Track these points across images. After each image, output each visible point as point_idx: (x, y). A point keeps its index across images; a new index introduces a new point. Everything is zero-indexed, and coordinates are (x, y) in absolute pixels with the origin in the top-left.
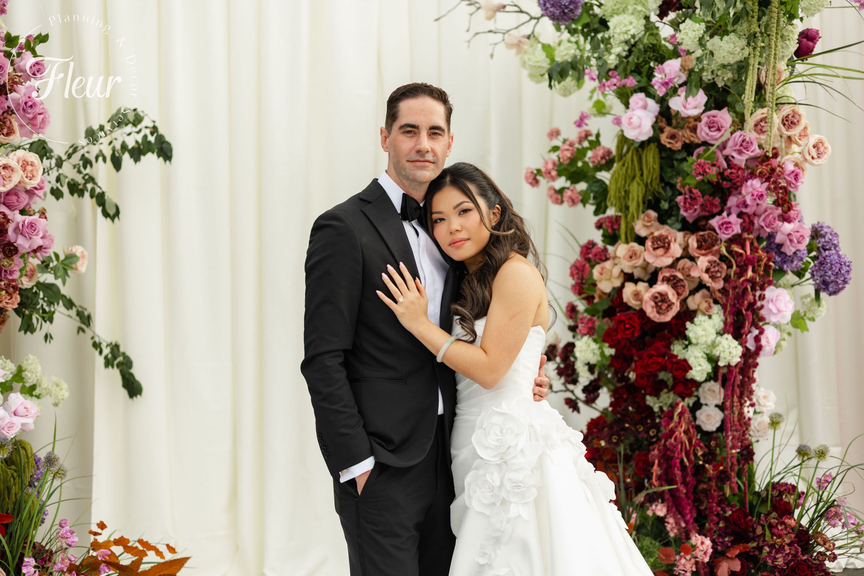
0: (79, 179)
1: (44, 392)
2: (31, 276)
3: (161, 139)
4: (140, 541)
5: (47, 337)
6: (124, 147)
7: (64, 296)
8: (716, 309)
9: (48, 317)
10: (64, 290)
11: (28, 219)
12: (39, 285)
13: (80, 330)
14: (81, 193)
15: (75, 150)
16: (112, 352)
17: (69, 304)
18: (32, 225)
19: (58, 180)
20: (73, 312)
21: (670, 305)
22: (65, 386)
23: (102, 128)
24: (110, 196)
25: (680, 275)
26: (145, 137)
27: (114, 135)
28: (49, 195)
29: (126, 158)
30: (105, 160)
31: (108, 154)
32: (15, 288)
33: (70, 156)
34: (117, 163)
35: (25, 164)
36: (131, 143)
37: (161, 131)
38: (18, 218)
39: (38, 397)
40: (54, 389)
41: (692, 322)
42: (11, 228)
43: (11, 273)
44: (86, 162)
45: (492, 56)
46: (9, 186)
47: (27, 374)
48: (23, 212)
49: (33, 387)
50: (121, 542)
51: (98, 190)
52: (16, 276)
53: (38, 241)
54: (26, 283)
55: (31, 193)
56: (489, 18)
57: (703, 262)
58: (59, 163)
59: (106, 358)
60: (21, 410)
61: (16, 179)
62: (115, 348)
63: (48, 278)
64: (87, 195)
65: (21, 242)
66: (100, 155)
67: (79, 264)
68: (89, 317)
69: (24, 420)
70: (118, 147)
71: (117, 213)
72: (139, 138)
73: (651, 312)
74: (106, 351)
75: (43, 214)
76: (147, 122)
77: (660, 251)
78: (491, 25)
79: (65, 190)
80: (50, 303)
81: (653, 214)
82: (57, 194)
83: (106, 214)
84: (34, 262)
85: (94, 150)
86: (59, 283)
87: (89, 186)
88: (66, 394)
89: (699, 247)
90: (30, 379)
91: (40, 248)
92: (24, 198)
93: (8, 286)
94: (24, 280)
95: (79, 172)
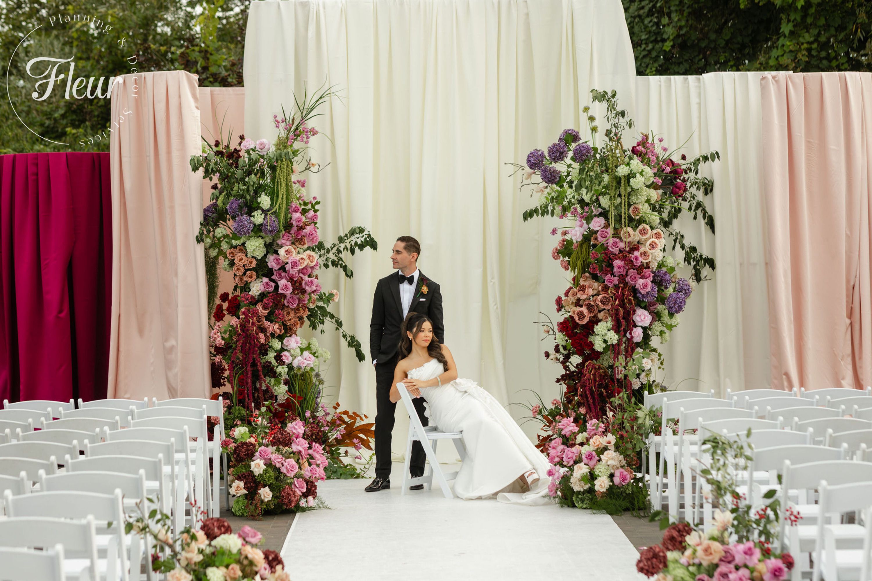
0: (336, 259)
1: (319, 355)
2: (313, 303)
3: (372, 240)
4: (354, 413)
5: (322, 332)
6: (356, 243)
7: (329, 313)
8: (610, 319)
9: (323, 323)
10: (328, 310)
11: (310, 279)
12: (317, 306)
13: (337, 329)
14: (337, 266)
15: (334, 246)
16: (351, 339)
17: (332, 316)
18: (311, 282)
19: (326, 260)
20: (334, 321)
21: (584, 317)
22: (329, 353)
23: (346, 235)
24: (349, 267)
25: (592, 303)
26: (366, 238)
27: (351, 239)
28: (323, 267)
29: (357, 249)
30: (347, 250)
31: (349, 247)
32: (306, 307)
33: (332, 249)
34: (353, 252)
35: (309, 257)
36: (359, 242)
37: (372, 236)
38: (306, 278)
39: (317, 357)
40: (324, 354)
41: (597, 325)
42: (303, 283)
43: (304, 301)
44: (339, 251)
45: (531, 196)
46: (303, 266)
47: (312, 346)
48: (309, 276)
49: (315, 353)
50: (346, 413)
51: (344, 264)
52: (306, 302)
53: (314, 288)
54: (311, 306)
55: (312, 268)
56: (527, 179)
57: (600, 298)
58: (328, 251)
59: (349, 342)
60: (308, 358)
61: (306, 263)
62: (353, 338)
63: (321, 304)
64: (339, 266)
65: (307, 288)
66: (346, 247)
67: (334, 298)
68: (341, 323)
69: (309, 362)
70: (353, 244)
71: (352, 274)
72: (363, 239)
73: (577, 319)
74: (349, 339)
75: (317, 277)
76: (366, 232)
77: (581, 292)
78: (529, 181)
79: (330, 264)
80: (323, 316)
81: (587, 274)
82: (326, 266)
83: (347, 275)
84: (314, 296)
85: (342, 246)
86: (325, 306)
87: (340, 262)
88: (329, 357)
89: (603, 290)
90: (314, 348)
91: (315, 291)
92: (310, 270)
93: (303, 306)
94: (311, 304)
95: (336, 256)
